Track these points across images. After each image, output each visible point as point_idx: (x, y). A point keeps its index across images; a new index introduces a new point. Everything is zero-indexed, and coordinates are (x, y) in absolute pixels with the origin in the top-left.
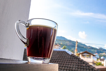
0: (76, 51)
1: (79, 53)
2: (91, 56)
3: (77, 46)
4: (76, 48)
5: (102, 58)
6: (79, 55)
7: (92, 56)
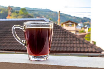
0: (58, 21)
1: (62, 23)
2: (73, 24)
3: (60, 16)
4: (59, 17)
5: (86, 26)
6: (63, 24)
7: (75, 25)
